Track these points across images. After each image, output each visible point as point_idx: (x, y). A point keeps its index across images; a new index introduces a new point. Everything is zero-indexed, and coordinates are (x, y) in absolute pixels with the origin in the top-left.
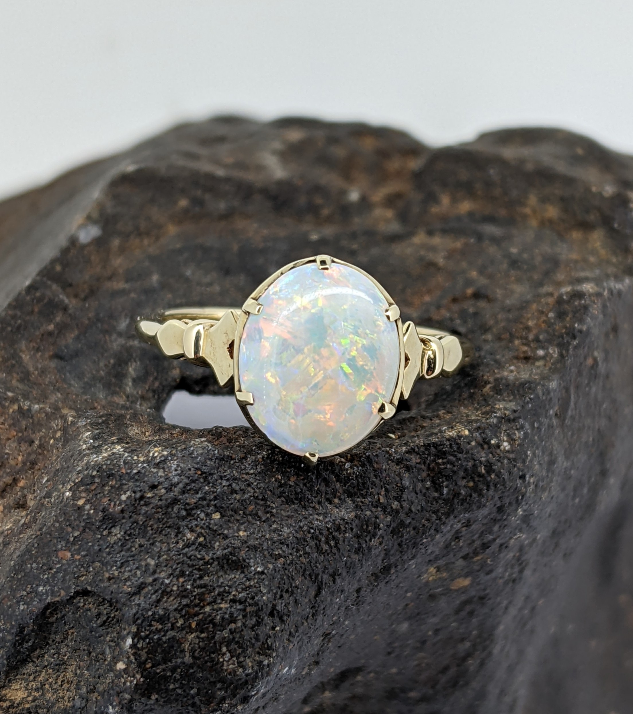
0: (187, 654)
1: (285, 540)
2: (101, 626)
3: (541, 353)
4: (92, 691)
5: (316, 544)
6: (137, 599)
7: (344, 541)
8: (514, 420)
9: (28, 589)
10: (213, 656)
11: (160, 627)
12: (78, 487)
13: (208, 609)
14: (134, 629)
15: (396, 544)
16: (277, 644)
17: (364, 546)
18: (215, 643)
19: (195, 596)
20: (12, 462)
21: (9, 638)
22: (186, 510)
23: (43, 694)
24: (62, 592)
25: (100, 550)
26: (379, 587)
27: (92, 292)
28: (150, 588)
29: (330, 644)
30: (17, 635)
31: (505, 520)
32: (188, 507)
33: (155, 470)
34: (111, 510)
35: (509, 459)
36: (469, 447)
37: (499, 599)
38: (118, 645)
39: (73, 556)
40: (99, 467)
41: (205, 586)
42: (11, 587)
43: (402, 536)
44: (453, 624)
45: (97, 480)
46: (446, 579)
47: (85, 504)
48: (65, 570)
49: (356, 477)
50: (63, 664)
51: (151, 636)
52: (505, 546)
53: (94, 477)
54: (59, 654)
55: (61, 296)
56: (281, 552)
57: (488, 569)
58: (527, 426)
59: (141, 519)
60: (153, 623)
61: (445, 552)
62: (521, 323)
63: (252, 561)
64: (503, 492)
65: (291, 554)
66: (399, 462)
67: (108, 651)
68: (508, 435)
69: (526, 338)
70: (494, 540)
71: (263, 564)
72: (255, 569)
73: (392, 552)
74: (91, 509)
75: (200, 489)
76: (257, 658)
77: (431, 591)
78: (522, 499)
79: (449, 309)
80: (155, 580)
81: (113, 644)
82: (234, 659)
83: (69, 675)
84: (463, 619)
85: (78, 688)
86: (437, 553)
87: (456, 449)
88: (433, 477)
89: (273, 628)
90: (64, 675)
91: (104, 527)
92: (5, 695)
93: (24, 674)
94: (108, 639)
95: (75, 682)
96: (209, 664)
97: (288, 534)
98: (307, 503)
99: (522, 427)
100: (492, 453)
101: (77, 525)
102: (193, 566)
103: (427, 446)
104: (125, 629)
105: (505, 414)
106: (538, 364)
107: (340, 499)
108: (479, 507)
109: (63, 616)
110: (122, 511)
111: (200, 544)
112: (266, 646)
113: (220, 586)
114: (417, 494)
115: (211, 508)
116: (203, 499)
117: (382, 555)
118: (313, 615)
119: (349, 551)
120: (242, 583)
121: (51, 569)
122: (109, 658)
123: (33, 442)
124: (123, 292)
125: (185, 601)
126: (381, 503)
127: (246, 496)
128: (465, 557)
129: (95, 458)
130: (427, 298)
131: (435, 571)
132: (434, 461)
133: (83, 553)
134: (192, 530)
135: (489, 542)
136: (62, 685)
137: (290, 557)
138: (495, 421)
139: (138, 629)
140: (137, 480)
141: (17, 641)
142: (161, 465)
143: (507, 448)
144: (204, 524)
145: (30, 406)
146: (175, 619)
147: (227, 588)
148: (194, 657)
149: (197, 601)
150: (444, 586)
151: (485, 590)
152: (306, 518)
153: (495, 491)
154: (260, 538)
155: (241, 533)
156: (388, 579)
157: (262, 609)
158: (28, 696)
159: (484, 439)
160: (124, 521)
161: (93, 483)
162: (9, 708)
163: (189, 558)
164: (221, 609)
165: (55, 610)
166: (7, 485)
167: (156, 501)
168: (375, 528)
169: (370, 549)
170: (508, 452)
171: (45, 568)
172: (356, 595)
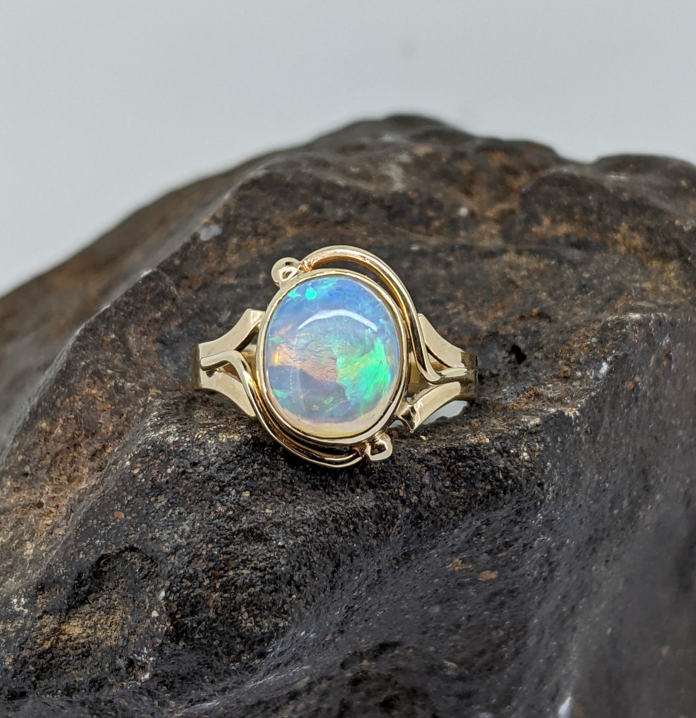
0: (212, 610)
1: (307, 520)
2: (143, 578)
3: (579, 374)
4: (133, 633)
5: (336, 527)
6: (172, 559)
7: (363, 526)
8: (536, 433)
9: (88, 541)
10: (233, 614)
11: (189, 584)
12: (136, 459)
13: (231, 573)
14: (168, 584)
15: (415, 533)
16: (293, 610)
17: (382, 532)
18: (235, 603)
19: (221, 561)
20: (103, 431)
21: (69, 581)
22: (219, 486)
23: (95, 632)
24: (114, 546)
25: (147, 514)
26: (400, 571)
27: (205, 286)
28: (184, 550)
29: (354, 617)
30: (76, 580)
31: (525, 522)
32: (221, 484)
33: (197, 450)
34: (158, 481)
35: (527, 468)
36: (488, 454)
37: (529, 594)
38: (154, 596)
39: (125, 516)
40: (153, 443)
41: (230, 554)
42: (75, 538)
43: (420, 528)
44: (486, 613)
45: (151, 454)
46: (472, 571)
47: (139, 473)
48: (118, 528)
49: (379, 471)
50: (113, 608)
51: (182, 590)
52: (529, 545)
53: (148, 450)
54: (110, 598)
55: (172, 288)
56: (302, 531)
57: (514, 566)
58: (549, 439)
59: (181, 490)
60: (184, 580)
61: (467, 546)
62: (568, 345)
63: (274, 535)
64: (520, 497)
65: (311, 533)
66: (421, 461)
67: (147, 601)
68: (529, 447)
69: (569, 360)
70: (516, 540)
71: (284, 540)
72: (277, 543)
73: (410, 541)
74: (143, 478)
75: (233, 470)
76: (273, 620)
77: (460, 581)
78: (541, 505)
79: (514, 326)
80: (188, 544)
81: (151, 595)
82: (252, 618)
83: (117, 618)
84: (495, 609)
85: (122, 629)
86: (459, 545)
87: (475, 455)
88: (452, 478)
89: (290, 596)
90: (113, 618)
91: (152, 494)
92: (64, 630)
93: (81, 613)
94: (148, 590)
95: (121, 624)
96: (229, 620)
97: (310, 516)
98: (330, 491)
99: (543, 440)
100: (510, 462)
101: (131, 491)
102: (221, 535)
103: (449, 450)
104: (160, 583)
105: (527, 427)
106: (575, 384)
107: (362, 489)
108: (496, 509)
109: (115, 567)
110: (167, 482)
111: (229, 517)
112: (282, 610)
113: (244, 555)
114: (436, 491)
115: (242, 487)
116: (235, 478)
117: (402, 543)
118: (331, 588)
119: (369, 535)
120: (264, 554)
121: (108, 526)
122: (148, 605)
123: (123, 415)
124: (231, 287)
125: (211, 564)
126: (401, 497)
127: (275, 479)
128: (489, 552)
129: (152, 435)
130: (500, 314)
131: (460, 562)
132: (454, 463)
133: (133, 515)
134: (223, 504)
135: (512, 541)
136: (110, 626)
137: (310, 535)
138: (517, 432)
139: (171, 584)
140: (181, 457)
141: (75, 584)
142: (203, 446)
143: (526, 458)
144: (234, 500)
145: (123, 384)
146: (203, 579)
147: (250, 557)
148: (216, 613)
149: (222, 565)
150: (471, 576)
151: (513, 584)
152: (329, 503)
153: (511, 495)
154: (284, 517)
155: (267, 511)
156: (409, 565)
157: (280, 579)
158: (83, 633)
159: (504, 448)
160: (168, 491)
161: (148, 455)
162: (67, 641)
163: (219, 528)
164: (243, 574)
165: (108, 561)
166: (97, 451)
167: (195, 477)
168: (394, 517)
169: (388, 536)
170: (527, 461)
171: (103, 524)
172: (376, 575)
